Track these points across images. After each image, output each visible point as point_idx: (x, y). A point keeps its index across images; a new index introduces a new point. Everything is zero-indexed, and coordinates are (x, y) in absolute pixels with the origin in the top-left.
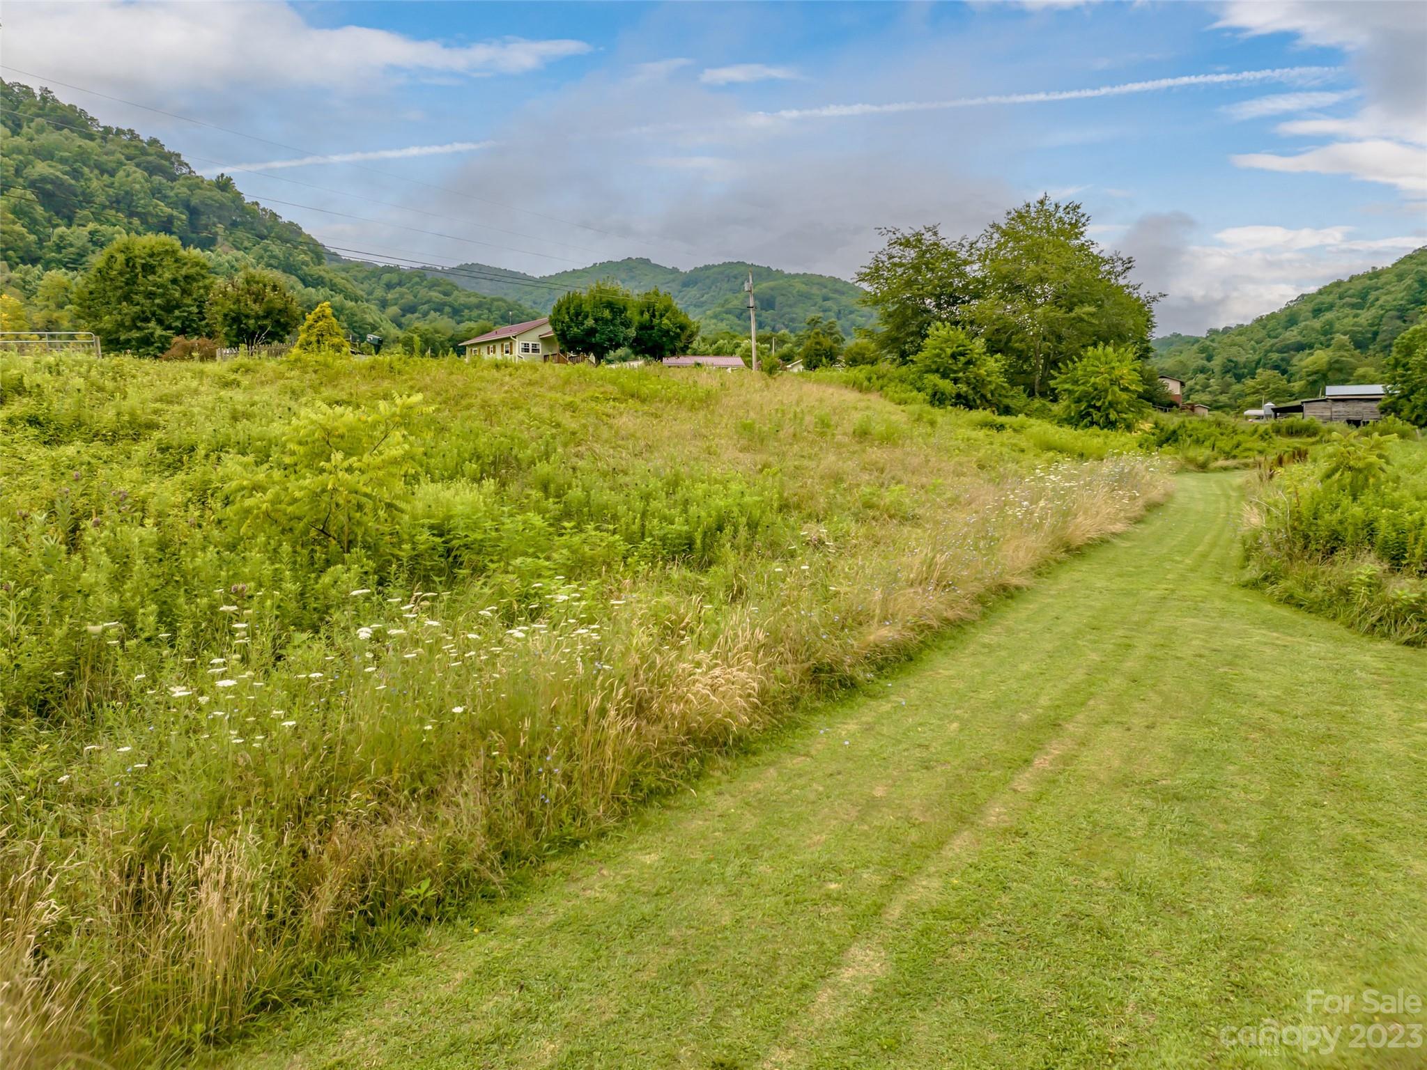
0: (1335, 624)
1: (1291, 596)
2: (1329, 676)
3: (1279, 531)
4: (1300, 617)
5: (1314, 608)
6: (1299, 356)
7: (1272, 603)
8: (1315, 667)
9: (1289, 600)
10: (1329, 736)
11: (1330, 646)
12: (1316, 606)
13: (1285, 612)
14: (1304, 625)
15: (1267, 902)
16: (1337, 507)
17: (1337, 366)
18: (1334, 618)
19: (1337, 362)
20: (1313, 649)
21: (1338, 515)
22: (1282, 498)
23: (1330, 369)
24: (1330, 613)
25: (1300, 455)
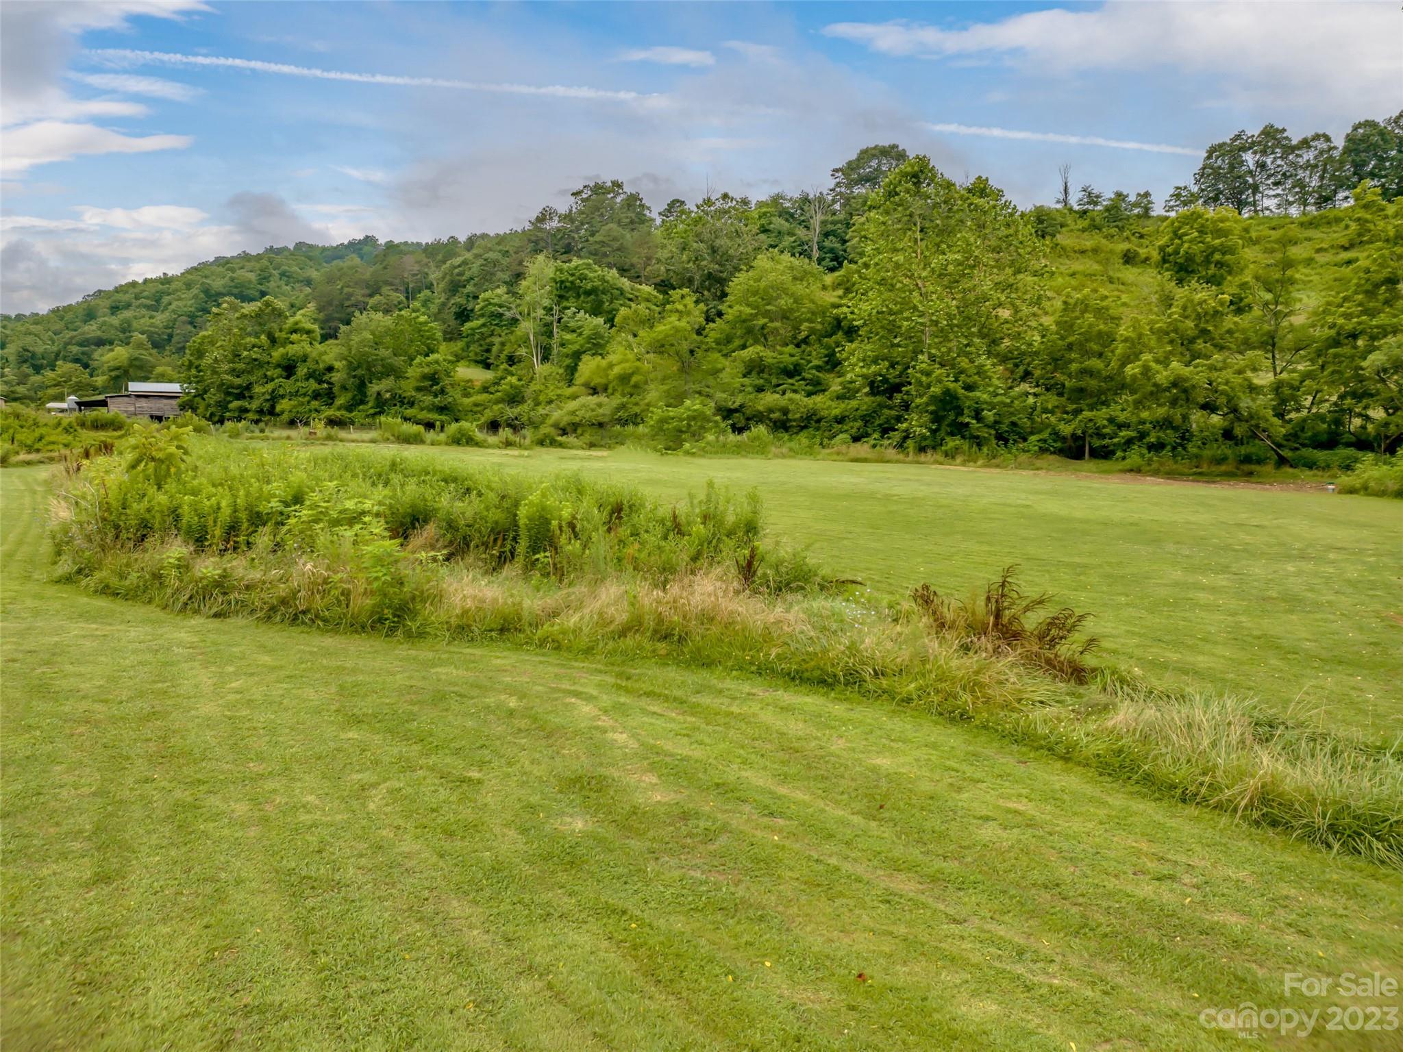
0: (152, 607)
1: (107, 586)
2: (149, 657)
3: (89, 523)
4: (118, 606)
5: (130, 595)
6: (100, 351)
7: (88, 596)
8: (135, 652)
9: (105, 590)
10: (154, 714)
11: (148, 629)
12: (132, 593)
13: (102, 603)
14: (122, 613)
15: (107, 890)
16: (144, 496)
17: (137, 363)
18: (150, 602)
19: (136, 359)
20: (133, 634)
21: (145, 504)
22: (90, 490)
23: (131, 365)
24: (146, 597)
25: (106, 448)
